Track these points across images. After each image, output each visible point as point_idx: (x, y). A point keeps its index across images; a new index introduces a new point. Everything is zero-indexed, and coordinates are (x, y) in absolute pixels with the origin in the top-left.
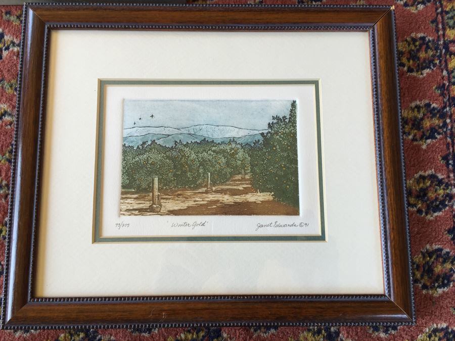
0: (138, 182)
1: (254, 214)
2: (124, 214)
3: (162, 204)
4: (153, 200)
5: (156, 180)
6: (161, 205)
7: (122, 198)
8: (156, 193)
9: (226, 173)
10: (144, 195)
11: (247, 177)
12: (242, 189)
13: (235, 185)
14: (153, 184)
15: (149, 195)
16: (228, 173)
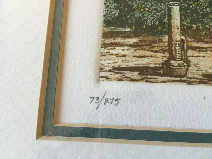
0: (137, 14)
2: (107, 78)
3: (190, 59)
4: (170, 51)
5: (176, 11)
6: (188, 63)
7: (105, 45)
8: (177, 36)
10: (150, 38)
14: (170, 18)
15: (161, 40)
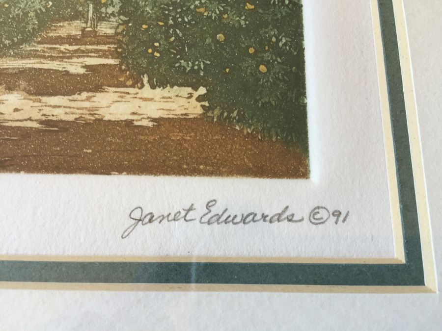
1: (120, 172)
9: (26, 14)
11: (105, 29)
12: (82, 71)
13: (52, 58)
16: (32, 14)
